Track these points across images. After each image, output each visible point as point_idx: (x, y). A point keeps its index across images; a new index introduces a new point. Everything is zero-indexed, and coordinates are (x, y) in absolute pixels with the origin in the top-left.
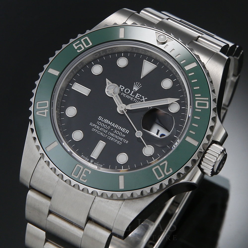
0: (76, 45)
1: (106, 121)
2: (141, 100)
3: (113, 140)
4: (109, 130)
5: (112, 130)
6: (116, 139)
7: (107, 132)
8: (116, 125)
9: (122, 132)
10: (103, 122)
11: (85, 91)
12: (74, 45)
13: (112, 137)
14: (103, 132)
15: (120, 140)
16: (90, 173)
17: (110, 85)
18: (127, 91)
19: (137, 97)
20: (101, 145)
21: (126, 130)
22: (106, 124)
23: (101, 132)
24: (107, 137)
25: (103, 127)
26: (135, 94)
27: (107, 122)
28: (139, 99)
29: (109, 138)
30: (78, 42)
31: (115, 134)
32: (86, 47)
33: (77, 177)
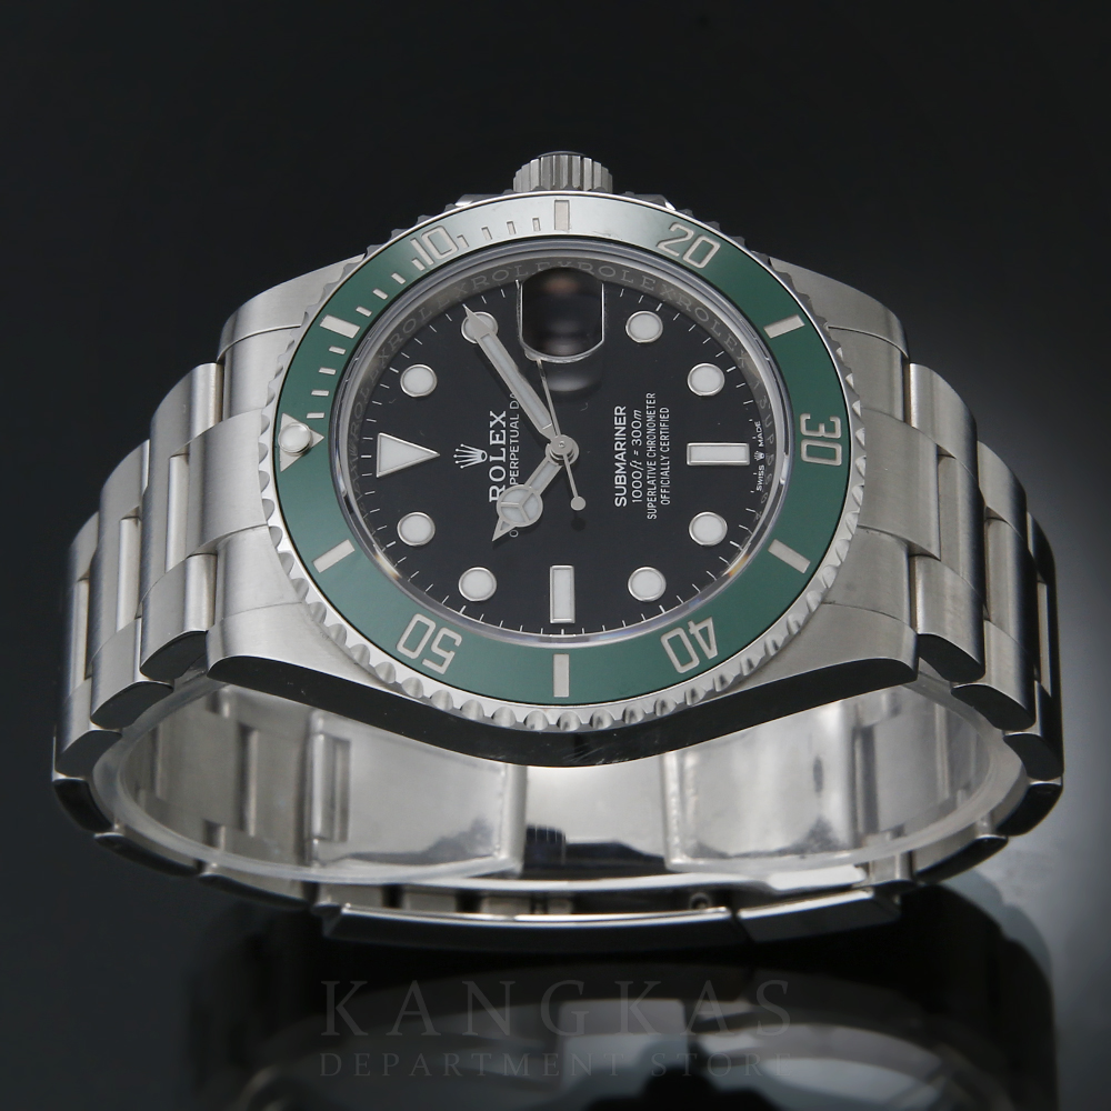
0: (440, 661)
1: (620, 481)
2: (504, 423)
3: (666, 435)
4: (643, 458)
5: (637, 453)
6: (658, 428)
7: (652, 460)
8: (616, 449)
9: (628, 427)
10: (628, 486)
11: (562, 580)
12: (442, 670)
13: (658, 441)
14: (658, 470)
15: (656, 419)
16: (808, 416)
17: (507, 521)
18: (497, 474)
19: (501, 439)
20: (703, 454)
21: (618, 417)
22: (628, 476)
23: (658, 477)
24: (665, 454)
25: (644, 480)
26: (495, 450)
27: (620, 477)
28: (504, 431)
29: (665, 448)
30: (427, 663)
31: (644, 439)
32: (432, 625)
33: (839, 448)
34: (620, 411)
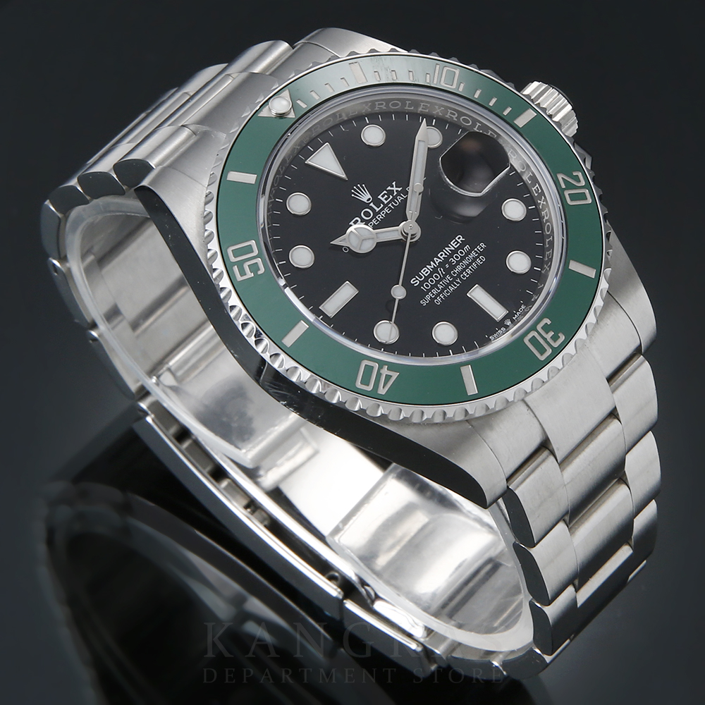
1: (425, 272)
2: (395, 193)
3: (471, 270)
4: (448, 272)
5: (447, 266)
6: (470, 264)
7: (451, 276)
8: (439, 255)
9: (457, 250)
10: (426, 279)
11: (346, 293)
12: (239, 278)
13: (464, 270)
14: (449, 284)
15: (475, 258)
16: (549, 322)
17: (347, 240)
18: (367, 214)
19: (386, 199)
20: (479, 295)
21: (456, 241)
22: (432, 273)
23: (446, 287)
24: (461, 279)
25: (438, 282)
26: (378, 202)
27: (427, 270)
28: (391, 197)
29: (464, 276)
30: (236, 268)
31: (458, 263)
32: (256, 252)
33: (549, 351)
34: (460, 238)
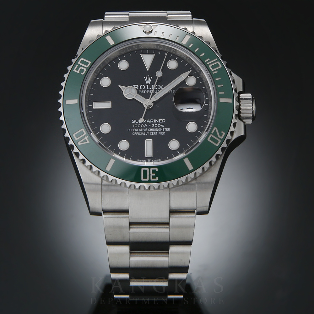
0: (77, 69)
2: (159, 89)
3: (156, 134)
4: (148, 127)
5: (150, 125)
6: (158, 131)
7: (147, 130)
8: (151, 120)
9: (159, 123)
10: (139, 123)
11: (107, 105)
12: (74, 70)
13: (154, 132)
14: (144, 132)
15: (162, 131)
16: (157, 170)
17: (125, 89)
18: (142, 87)
20: (149, 143)
21: (162, 120)
22: (142, 123)
23: (142, 132)
24: (149, 134)
25: (141, 128)
26: (150, 86)
28: (157, 89)
29: (151, 133)
30: (77, 66)
31: (154, 128)
32: (87, 67)
33: (147, 180)
34: (164, 121)
